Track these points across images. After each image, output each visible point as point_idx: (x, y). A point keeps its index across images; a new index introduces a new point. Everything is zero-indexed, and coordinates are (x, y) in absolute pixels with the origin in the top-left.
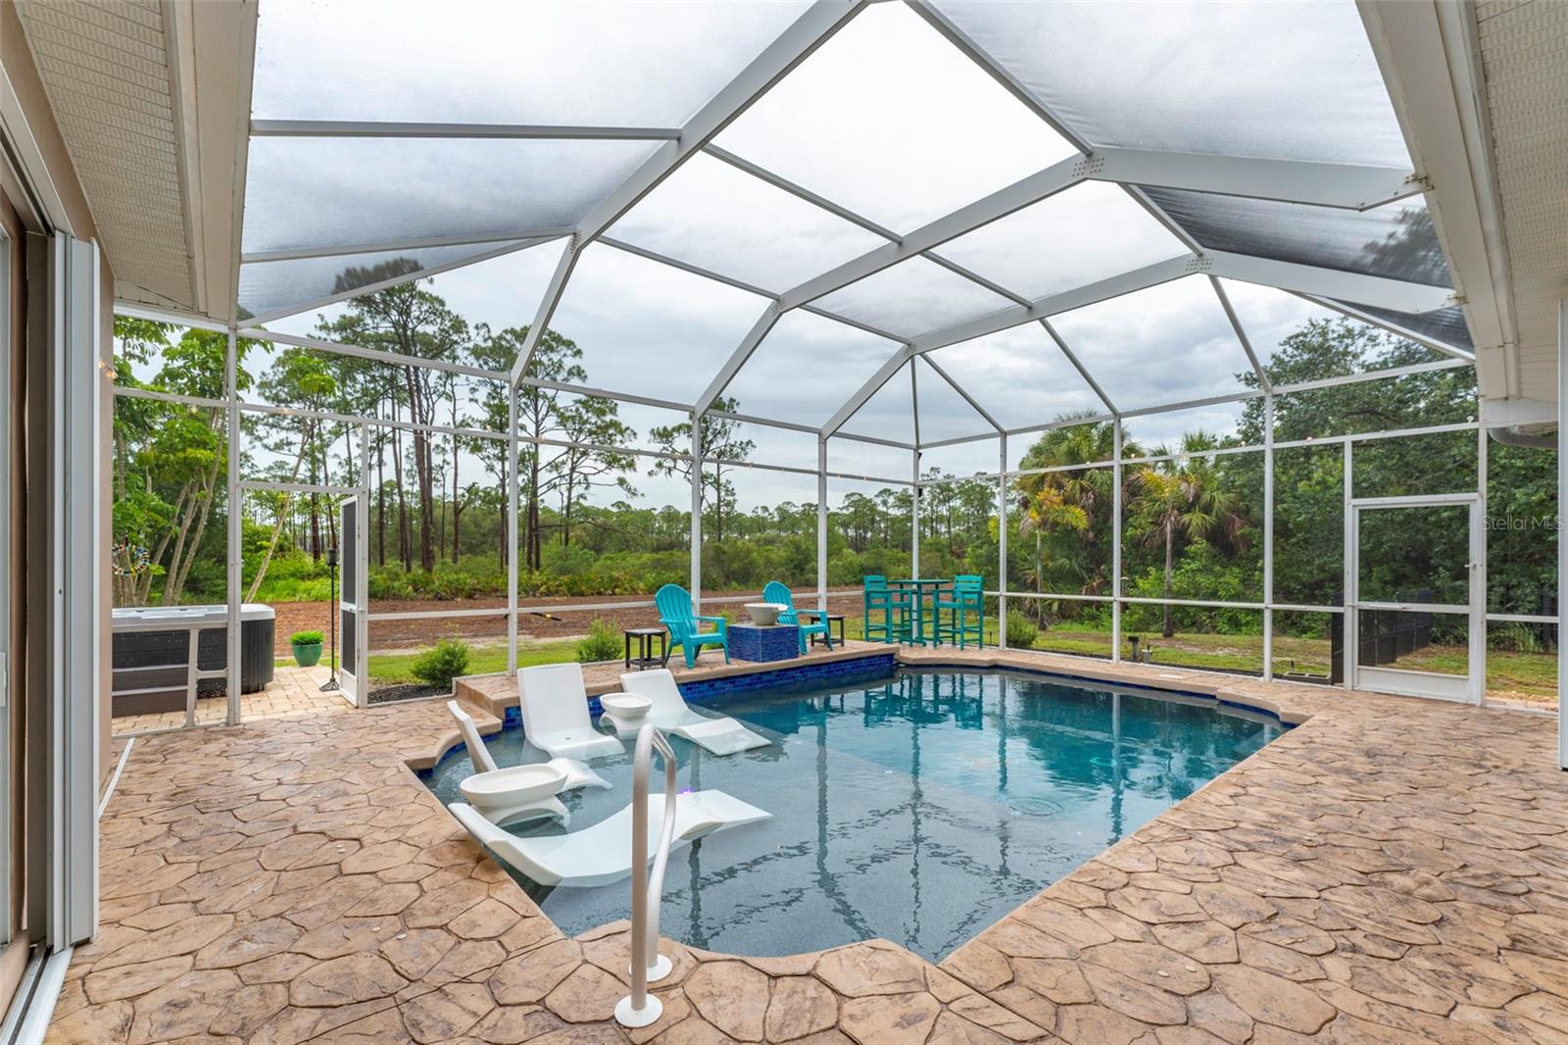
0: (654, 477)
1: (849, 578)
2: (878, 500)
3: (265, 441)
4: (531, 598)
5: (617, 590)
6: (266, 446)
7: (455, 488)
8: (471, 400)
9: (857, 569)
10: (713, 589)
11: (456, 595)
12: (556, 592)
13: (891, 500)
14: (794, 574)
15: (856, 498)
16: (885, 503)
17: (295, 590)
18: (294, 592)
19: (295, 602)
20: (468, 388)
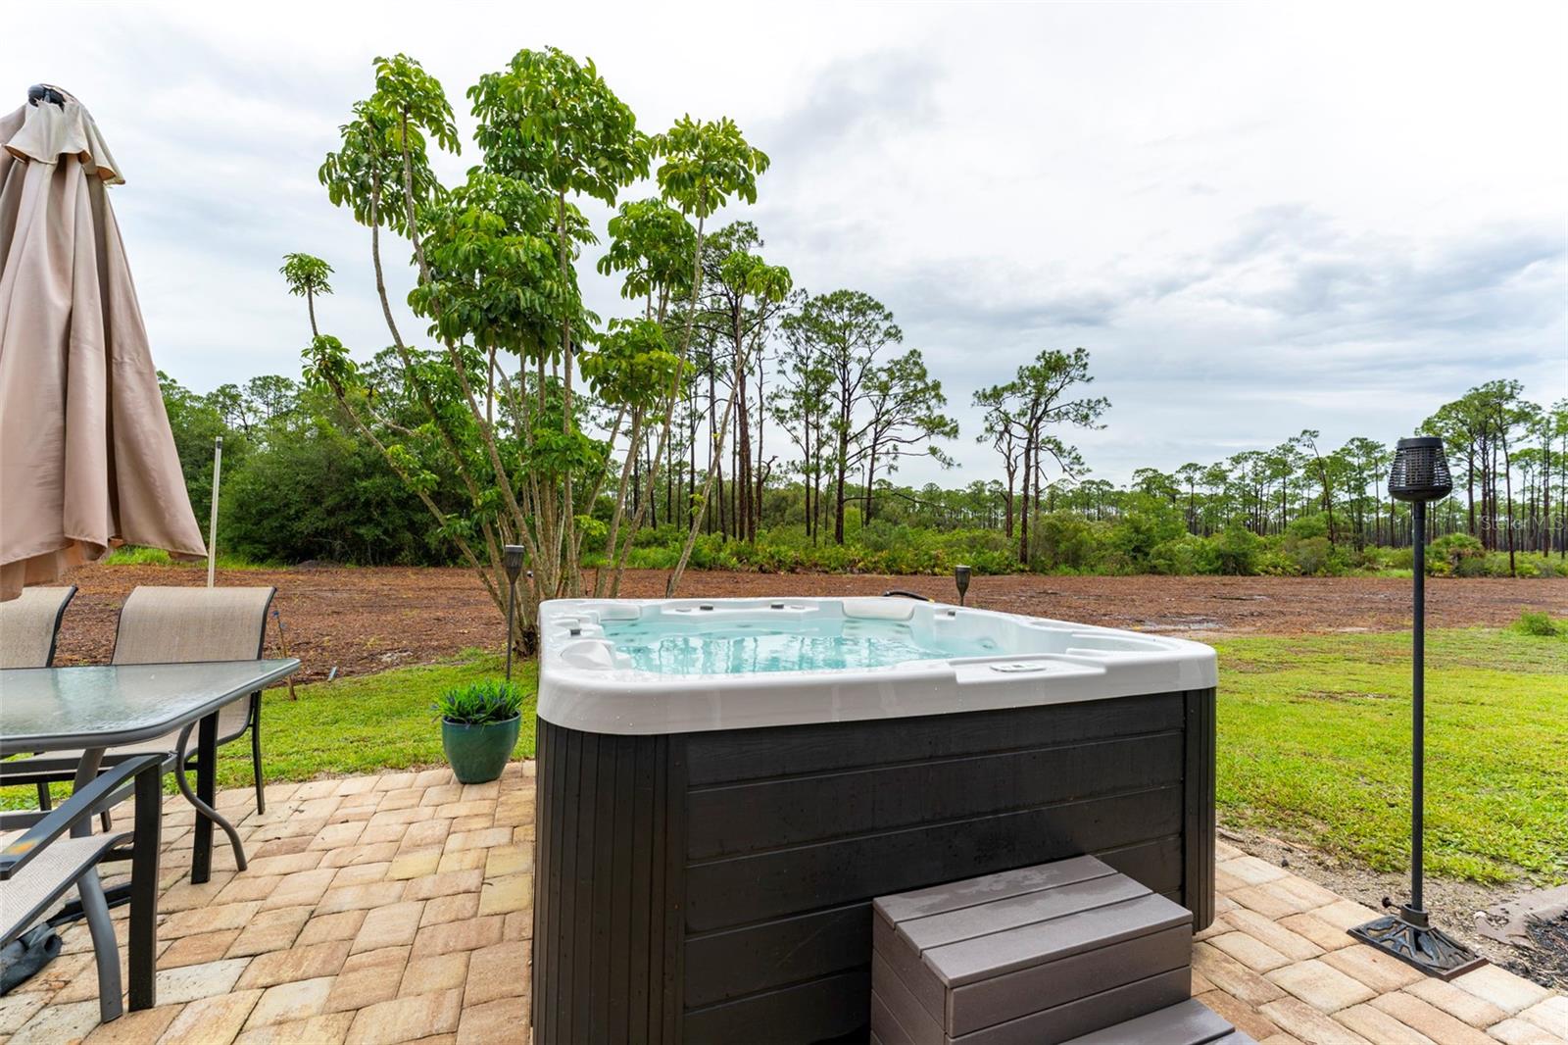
0: (984, 443)
1: (1202, 565)
2: (1181, 476)
3: (598, 421)
4: (850, 575)
5: (937, 570)
6: (599, 425)
7: (760, 462)
8: (779, 372)
9: (1212, 555)
10: (1042, 571)
11: (779, 568)
12: (874, 569)
13: (1197, 476)
14: (1135, 558)
15: (1150, 474)
16: (1189, 480)
17: (634, 558)
18: (633, 559)
19: (634, 569)
20: (777, 360)
